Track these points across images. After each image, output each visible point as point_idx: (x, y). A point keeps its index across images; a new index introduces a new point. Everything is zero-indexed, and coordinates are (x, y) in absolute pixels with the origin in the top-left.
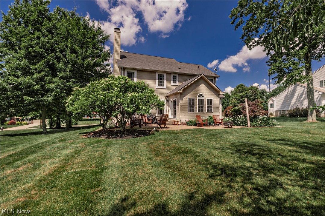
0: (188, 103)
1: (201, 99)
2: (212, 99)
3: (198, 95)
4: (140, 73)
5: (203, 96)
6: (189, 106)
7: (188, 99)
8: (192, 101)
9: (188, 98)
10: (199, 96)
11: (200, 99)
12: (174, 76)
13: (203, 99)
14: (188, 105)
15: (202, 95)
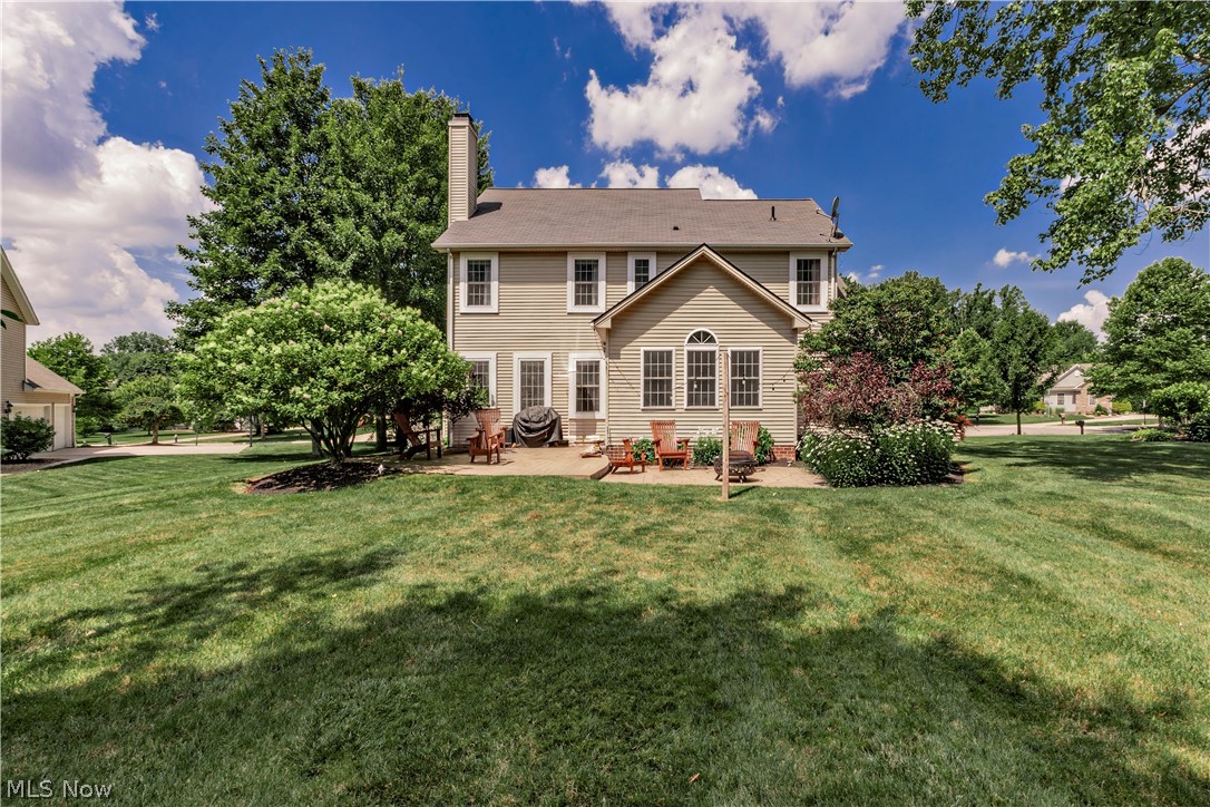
0: (642, 369)
1: (705, 353)
2: (757, 353)
3: (689, 336)
4: (510, 262)
5: (712, 340)
6: (646, 382)
7: (642, 353)
8: (658, 364)
9: (642, 349)
10: (691, 340)
11: (698, 353)
12: (638, 263)
13: (713, 353)
14: (642, 378)
15: (706, 334)
